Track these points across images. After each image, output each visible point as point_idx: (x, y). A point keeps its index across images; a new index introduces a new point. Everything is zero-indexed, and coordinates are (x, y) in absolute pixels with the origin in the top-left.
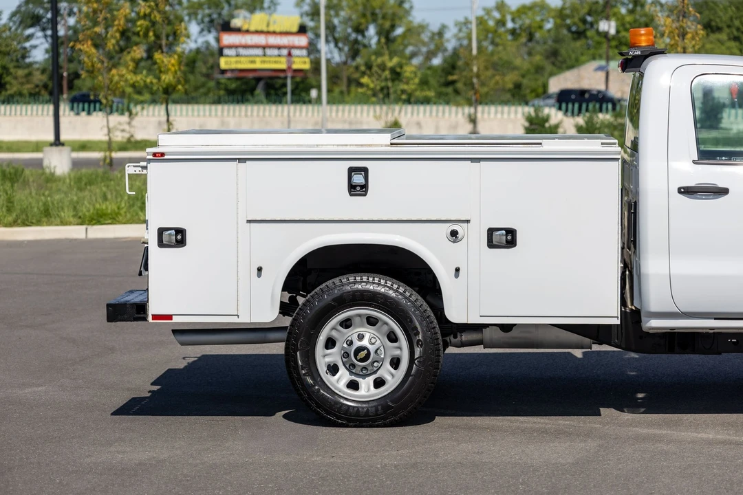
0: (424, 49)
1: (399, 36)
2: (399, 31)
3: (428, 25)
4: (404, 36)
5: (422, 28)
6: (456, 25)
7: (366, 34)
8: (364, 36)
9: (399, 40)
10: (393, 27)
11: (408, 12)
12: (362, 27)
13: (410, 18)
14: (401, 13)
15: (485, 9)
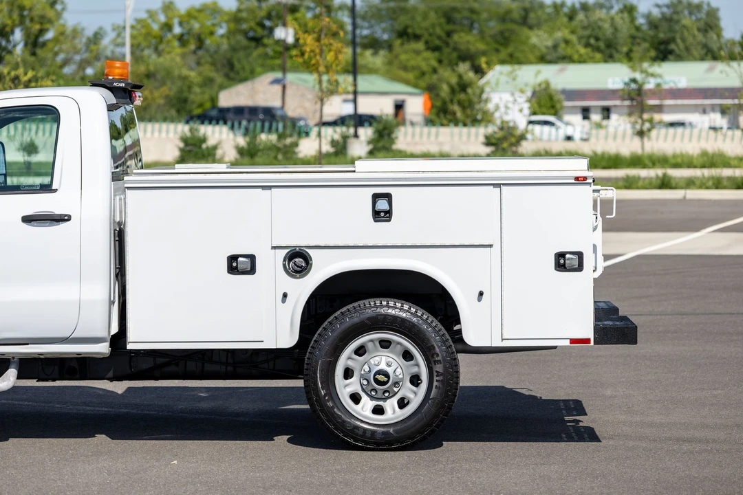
0: (77, 58)
1: (48, 41)
2: (50, 35)
3: (83, 29)
4: (56, 40)
5: (76, 33)
6: (114, 30)
7: (11, 38)
8: (8, 41)
9: (50, 45)
10: (42, 32)
11: (59, 15)
12: (8, 29)
13: (62, 21)
14: (50, 14)
15: (149, 11)
